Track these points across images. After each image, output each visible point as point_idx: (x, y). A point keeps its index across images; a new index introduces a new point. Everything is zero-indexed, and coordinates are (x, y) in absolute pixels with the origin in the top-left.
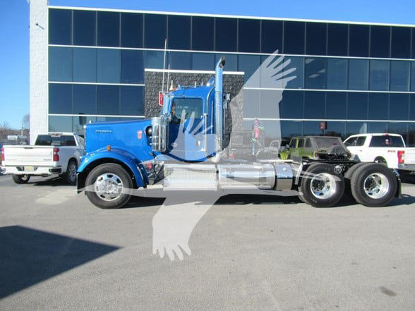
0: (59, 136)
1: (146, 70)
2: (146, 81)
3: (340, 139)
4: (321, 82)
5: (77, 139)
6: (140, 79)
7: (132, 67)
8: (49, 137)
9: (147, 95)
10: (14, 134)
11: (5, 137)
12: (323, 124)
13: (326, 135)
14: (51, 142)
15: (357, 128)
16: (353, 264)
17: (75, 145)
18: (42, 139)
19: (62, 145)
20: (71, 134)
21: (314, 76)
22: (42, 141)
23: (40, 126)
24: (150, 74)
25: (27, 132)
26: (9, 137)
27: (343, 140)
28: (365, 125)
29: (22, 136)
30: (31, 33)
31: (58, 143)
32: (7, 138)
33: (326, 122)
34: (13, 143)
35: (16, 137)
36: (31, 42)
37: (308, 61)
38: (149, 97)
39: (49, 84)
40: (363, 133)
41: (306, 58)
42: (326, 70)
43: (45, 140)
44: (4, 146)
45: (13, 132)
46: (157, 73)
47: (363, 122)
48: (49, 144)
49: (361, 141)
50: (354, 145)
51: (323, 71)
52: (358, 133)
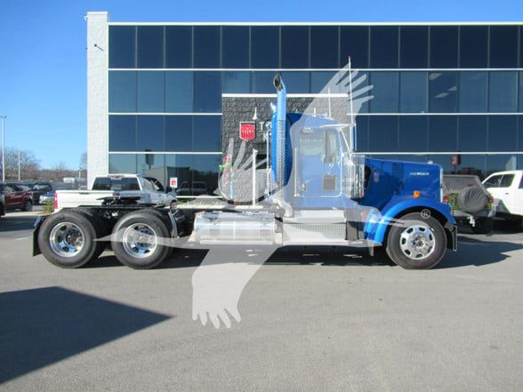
0: (120, 179)
1: (224, 95)
2: (224, 108)
3: (477, 178)
4: (452, 103)
5: (140, 183)
6: (217, 107)
7: (207, 92)
8: (108, 179)
9: (225, 127)
10: (70, 176)
11: (61, 179)
12: (456, 158)
13: (459, 173)
14: (111, 185)
15: (502, 163)
16: (493, 347)
17: (138, 189)
18: (100, 182)
19: (123, 189)
20: (134, 176)
21: (442, 95)
22: (100, 185)
23: (99, 167)
24: (229, 99)
25: (84, 173)
26: (65, 179)
27: (482, 180)
28: (514, 160)
29: (79, 179)
30: (89, 56)
31: (119, 187)
32: (62, 181)
33: (459, 156)
34: (69, 187)
35: (73, 179)
36: (89, 66)
37: (433, 77)
38: (227, 129)
39: (110, 116)
40: (511, 169)
41: (430, 72)
42: (459, 88)
43: (104, 183)
44: (57, 192)
45: (69, 174)
46: (237, 98)
47: (510, 156)
48: (109, 189)
49: (507, 181)
50: (497, 186)
51: (454, 89)
52: (504, 170)
